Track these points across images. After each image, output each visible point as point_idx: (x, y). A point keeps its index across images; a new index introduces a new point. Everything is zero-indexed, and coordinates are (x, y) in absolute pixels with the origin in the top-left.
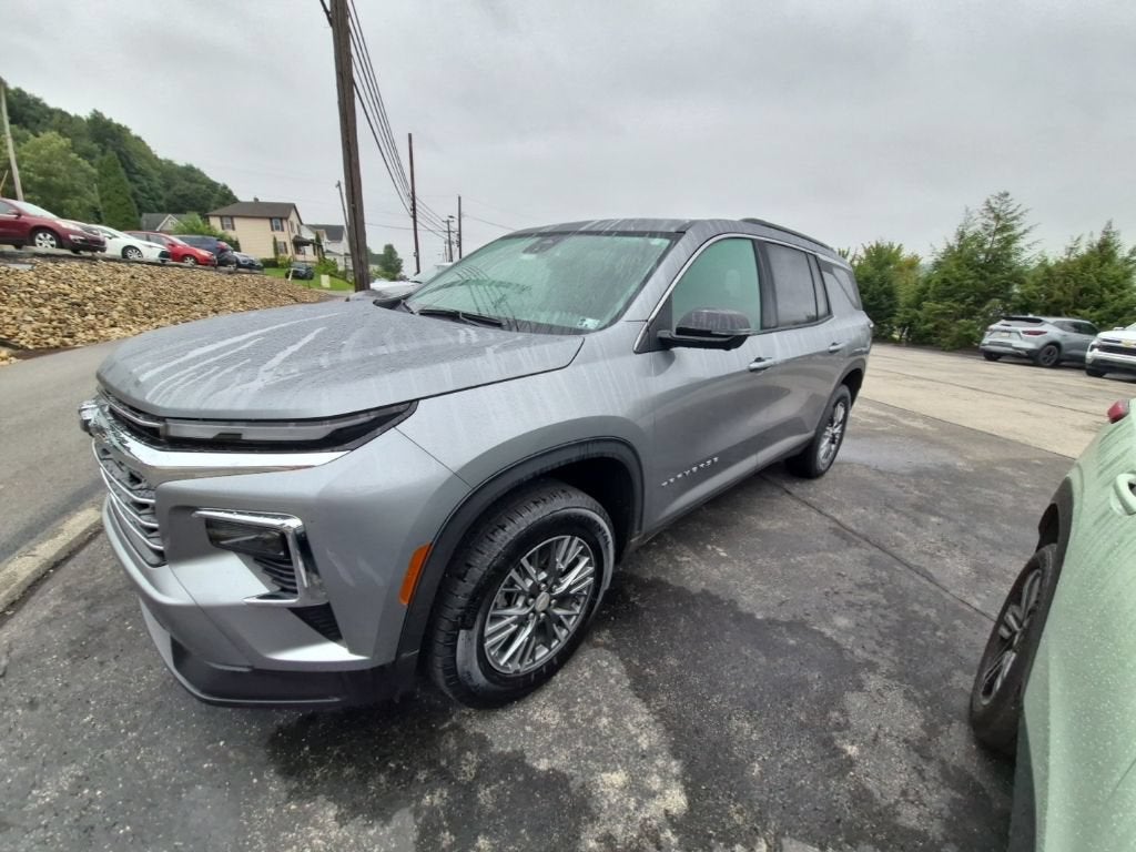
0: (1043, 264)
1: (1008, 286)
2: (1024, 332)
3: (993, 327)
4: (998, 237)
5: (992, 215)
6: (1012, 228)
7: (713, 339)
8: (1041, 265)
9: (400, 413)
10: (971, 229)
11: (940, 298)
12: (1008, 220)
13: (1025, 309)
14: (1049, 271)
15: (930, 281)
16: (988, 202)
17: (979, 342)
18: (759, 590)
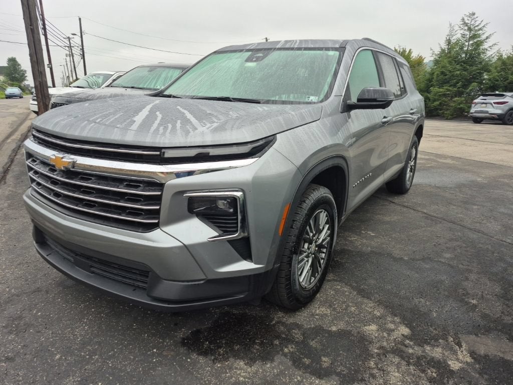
0: (500, 58)
1: (480, 74)
2: (495, 103)
3: (476, 101)
4: (471, 42)
5: (466, 28)
6: (479, 36)
7: (378, 103)
8: (499, 59)
9: (271, 141)
10: (454, 37)
11: (442, 84)
12: (476, 31)
13: (492, 89)
14: (504, 63)
15: (433, 73)
16: (463, 19)
17: (468, 112)
18: (400, 248)
